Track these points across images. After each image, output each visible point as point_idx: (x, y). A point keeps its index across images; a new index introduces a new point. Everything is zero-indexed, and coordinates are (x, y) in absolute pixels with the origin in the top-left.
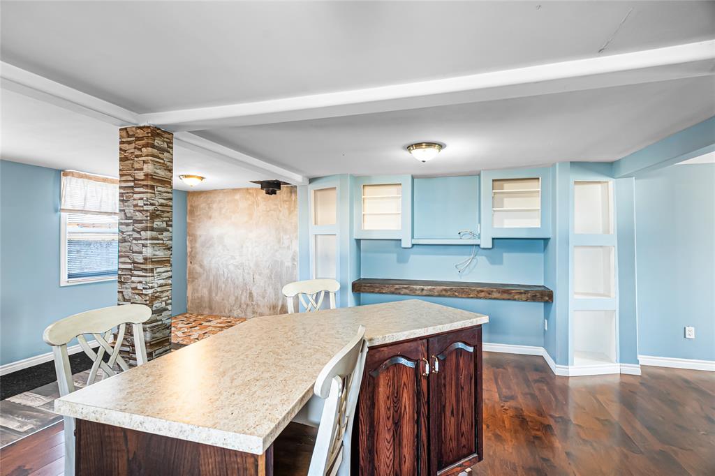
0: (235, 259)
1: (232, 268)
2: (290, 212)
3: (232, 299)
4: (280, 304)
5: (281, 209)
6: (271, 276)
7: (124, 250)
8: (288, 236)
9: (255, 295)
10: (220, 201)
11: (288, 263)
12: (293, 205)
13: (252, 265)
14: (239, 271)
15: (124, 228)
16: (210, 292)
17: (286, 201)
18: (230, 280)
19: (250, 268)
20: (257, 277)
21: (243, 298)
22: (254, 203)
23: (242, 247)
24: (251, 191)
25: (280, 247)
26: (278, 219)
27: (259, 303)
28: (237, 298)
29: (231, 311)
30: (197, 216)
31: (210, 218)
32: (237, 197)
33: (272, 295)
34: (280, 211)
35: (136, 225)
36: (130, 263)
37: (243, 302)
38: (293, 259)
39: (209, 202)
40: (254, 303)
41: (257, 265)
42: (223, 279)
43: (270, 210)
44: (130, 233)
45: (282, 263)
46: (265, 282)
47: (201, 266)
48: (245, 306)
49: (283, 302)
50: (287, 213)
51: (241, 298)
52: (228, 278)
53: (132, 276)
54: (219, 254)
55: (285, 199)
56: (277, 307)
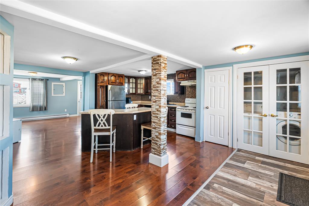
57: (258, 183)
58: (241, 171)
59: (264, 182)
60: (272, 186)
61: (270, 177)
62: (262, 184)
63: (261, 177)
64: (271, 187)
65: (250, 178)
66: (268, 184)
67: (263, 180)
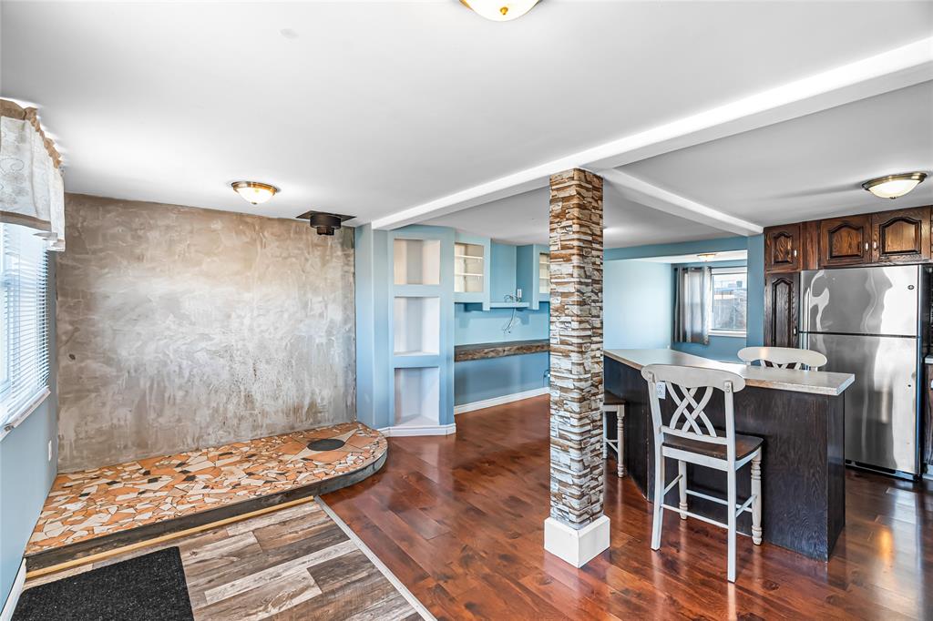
0: (212, 339)
1: (202, 357)
2: (324, 263)
3: (203, 416)
4: (307, 402)
5: (308, 257)
6: (289, 361)
7: (584, 314)
8: (321, 299)
9: (257, 397)
10: (168, 228)
11: (320, 339)
12: (328, 253)
13: (251, 346)
14: (222, 361)
15: (583, 288)
16: (140, 411)
17: (317, 245)
18: (197, 380)
19: (248, 353)
20: (262, 366)
21: (231, 407)
22: (255, 240)
23: (229, 316)
24: (249, 220)
25: (307, 316)
26: (303, 271)
27: (267, 409)
28: (216, 410)
29: (201, 437)
30: (94, 252)
31: (140, 258)
32: (217, 225)
33: (293, 392)
34: (307, 260)
35: (595, 285)
36: (589, 329)
37: (230, 414)
38: (329, 333)
39: (134, 226)
40: (256, 412)
41: (262, 347)
42: (178, 381)
43: (289, 256)
44: (589, 294)
45: (310, 338)
46: (279, 373)
47: (109, 361)
48: (235, 422)
49: (311, 398)
50: (319, 264)
51: (226, 409)
52: (191, 375)
53: (591, 343)
54: (167, 333)
55: (316, 241)
56: (302, 407)
57: (225, 542)
58: (289, 542)
59: (216, 553)
60: (194, 553)
61: (209, 578)
62: (218, 544)
63: (233, 562)
64: (195, 551)
65: (252, 540)
66: (204, 554)
67: (222, 557)
